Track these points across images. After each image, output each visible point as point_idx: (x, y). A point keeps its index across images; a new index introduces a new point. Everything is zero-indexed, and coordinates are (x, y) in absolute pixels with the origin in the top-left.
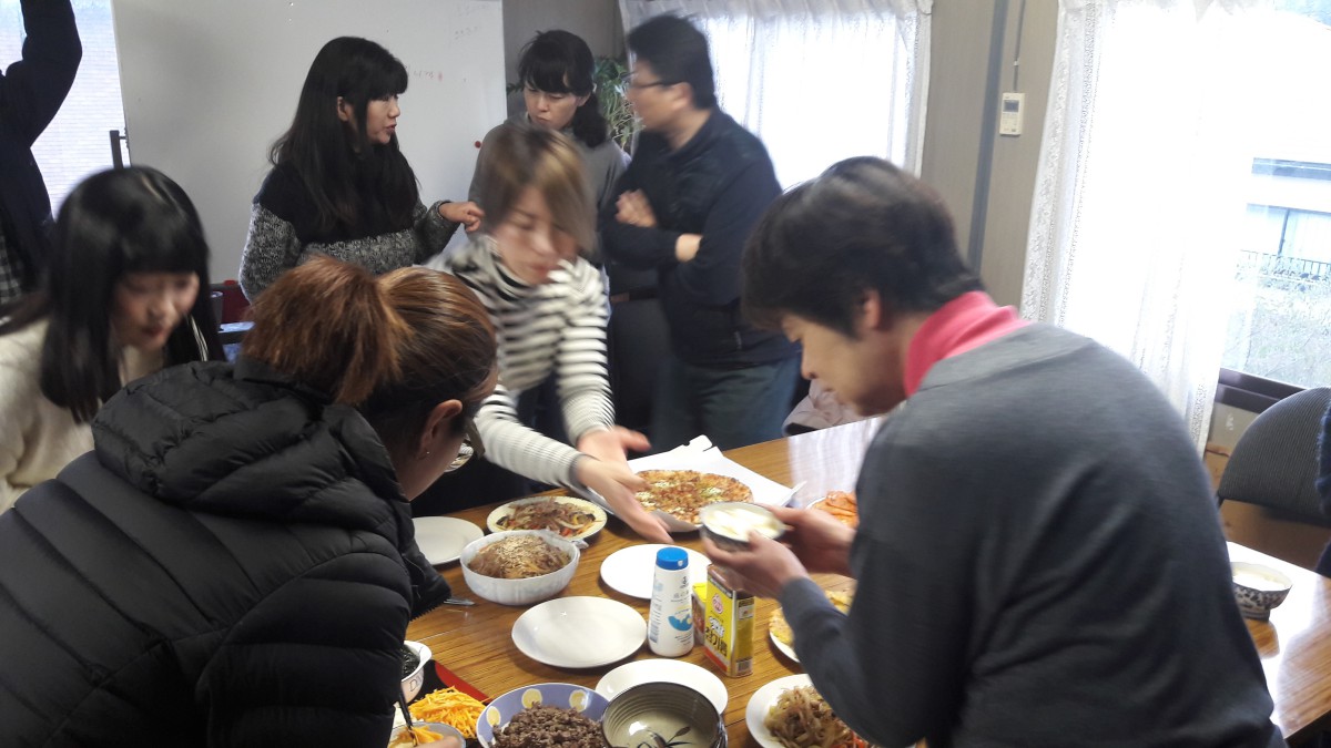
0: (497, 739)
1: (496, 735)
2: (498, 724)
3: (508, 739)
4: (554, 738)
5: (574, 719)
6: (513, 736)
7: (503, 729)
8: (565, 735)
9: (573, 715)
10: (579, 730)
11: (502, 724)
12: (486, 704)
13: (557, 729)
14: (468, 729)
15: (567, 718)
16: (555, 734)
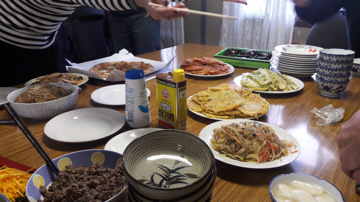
0: (44, 196)
1: (43, 193)
2: (43, 185)
3: (53, 194)
4: (88, 185)
5: (100, 169)
6: (57, 191)
7: (48, 188)
8: (96, 181)
9: (98, 167)
10: (105, 176)
11: (46, 185)
12: (32, 172)
13: (88, 180)
14: (19, 192)
15: (94, 170)
16: (89, 182)
